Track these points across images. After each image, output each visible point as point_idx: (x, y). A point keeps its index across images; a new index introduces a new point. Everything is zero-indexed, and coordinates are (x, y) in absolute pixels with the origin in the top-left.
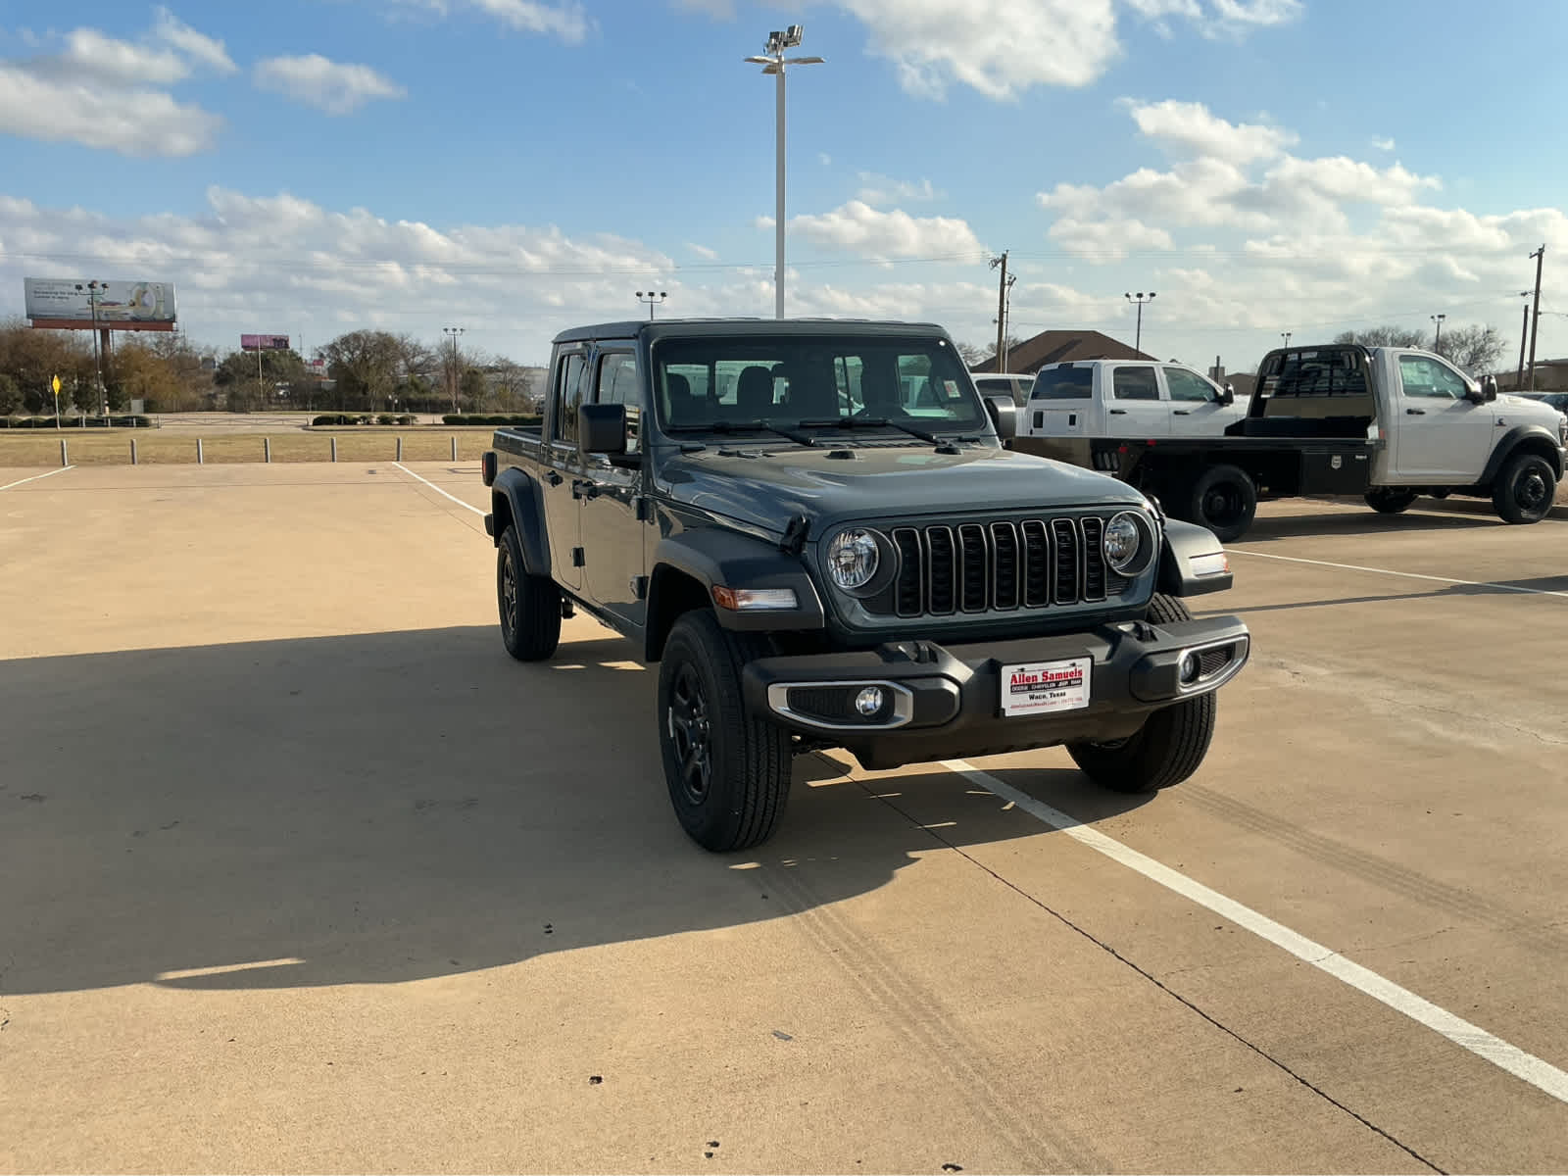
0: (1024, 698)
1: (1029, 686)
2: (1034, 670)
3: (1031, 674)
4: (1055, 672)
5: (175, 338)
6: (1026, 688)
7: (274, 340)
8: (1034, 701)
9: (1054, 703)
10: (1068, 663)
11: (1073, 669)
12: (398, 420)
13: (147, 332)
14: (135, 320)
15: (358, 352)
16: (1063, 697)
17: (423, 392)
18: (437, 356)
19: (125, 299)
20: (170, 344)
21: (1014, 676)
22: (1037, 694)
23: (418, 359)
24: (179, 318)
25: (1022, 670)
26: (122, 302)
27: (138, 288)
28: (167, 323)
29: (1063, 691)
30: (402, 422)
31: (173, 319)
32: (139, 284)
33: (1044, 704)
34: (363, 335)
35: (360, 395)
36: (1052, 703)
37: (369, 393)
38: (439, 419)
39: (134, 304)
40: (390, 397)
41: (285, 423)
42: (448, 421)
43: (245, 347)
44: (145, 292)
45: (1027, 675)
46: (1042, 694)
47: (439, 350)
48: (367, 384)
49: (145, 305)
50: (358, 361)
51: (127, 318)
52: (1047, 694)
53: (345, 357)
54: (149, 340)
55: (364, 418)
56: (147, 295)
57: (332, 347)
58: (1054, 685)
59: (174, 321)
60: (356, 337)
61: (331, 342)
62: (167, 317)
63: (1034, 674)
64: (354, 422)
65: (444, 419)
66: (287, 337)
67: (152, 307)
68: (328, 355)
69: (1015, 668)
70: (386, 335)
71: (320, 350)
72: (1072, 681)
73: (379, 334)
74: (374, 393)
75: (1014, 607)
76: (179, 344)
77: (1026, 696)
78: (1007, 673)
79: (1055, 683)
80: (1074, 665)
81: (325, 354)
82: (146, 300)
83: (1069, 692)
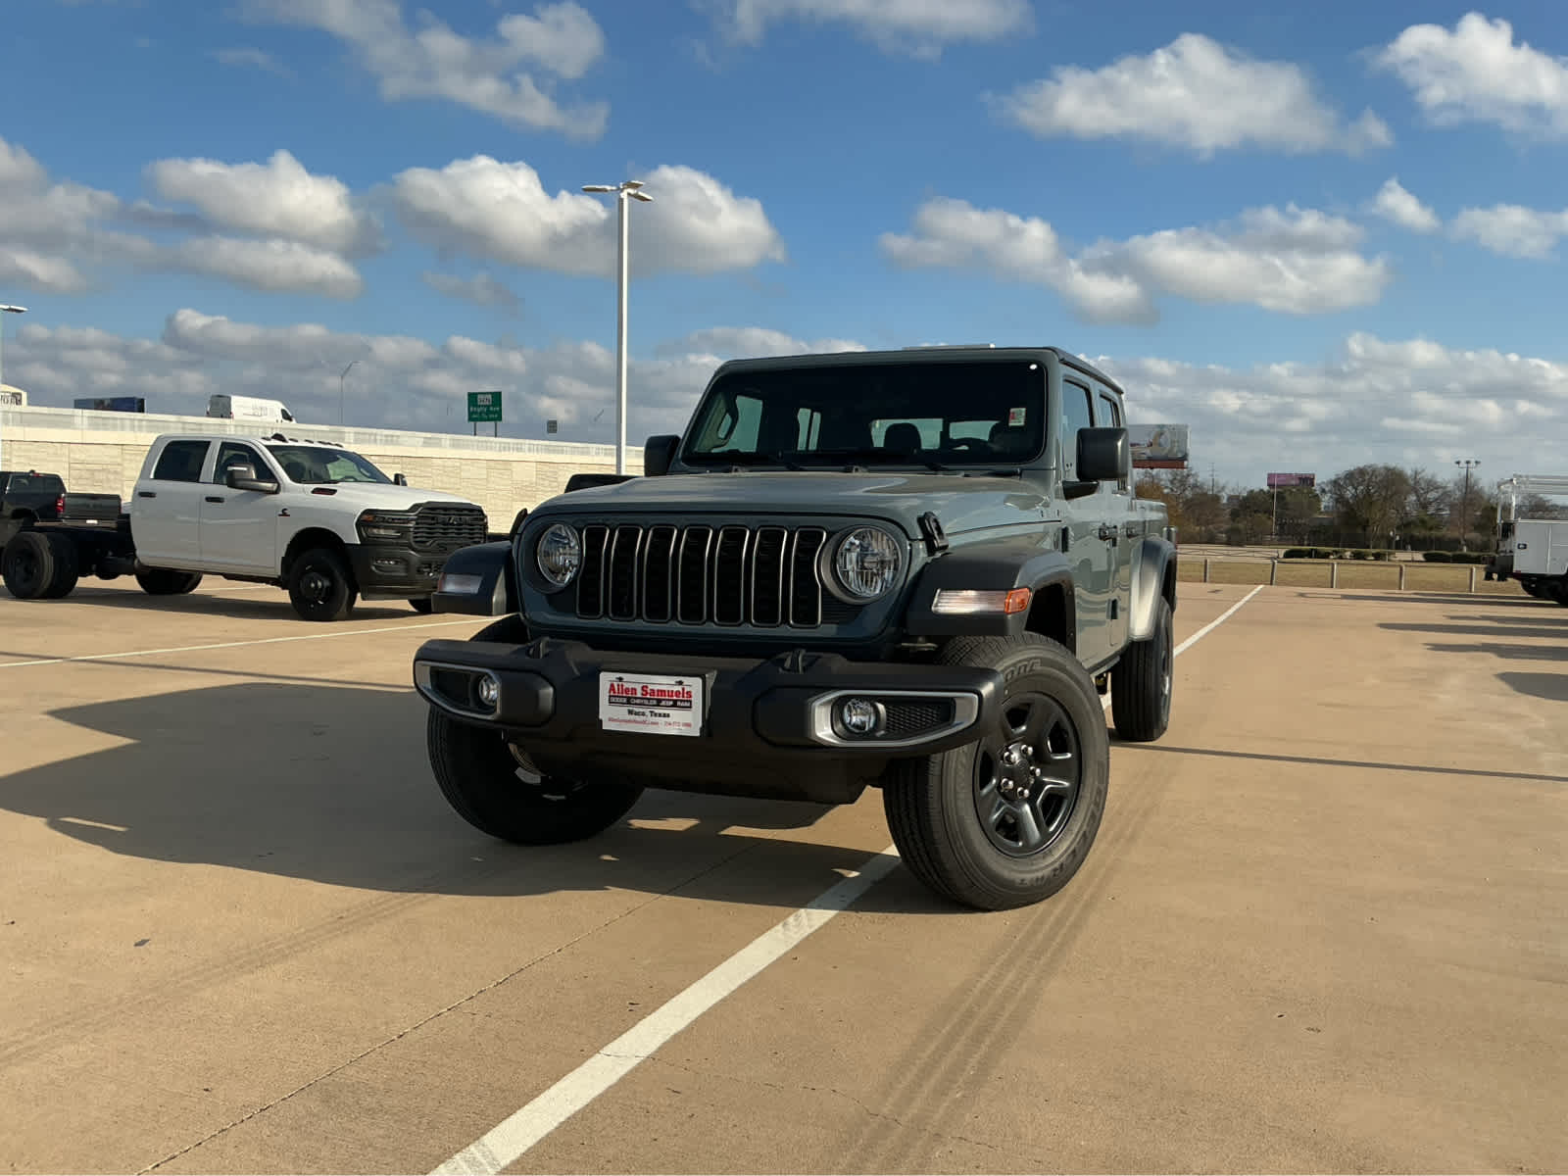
0: (622, 712)
1: (626, 698)
2: (633, 681)
3: (630, 686)
4: (656, 688)
5: (1188, 475)
6: (625, 701)
7: (1300, 479)
8: (633, 717)
9: (656, 723)
10: (673, 680)
11: (679, 688)
12: (1373, 555)
13: (1162, 470)
14: (1150, 459)
15: (1362, 487)
16: (666, 719)
17: (1431, 529)
18: (1454, 491)
19: (1145, 440)
20: (1183, 482)
21: (612, 685)
22: (636, 710)
23: (1432, 495)
24: (1190, 457)
25: (620, 679)
26: (1142, 443)
27: (1157, 430)
28: (1177, 461)
29: (666, 712)
30: (1378, 557)
31: (1185, 458)
32: (1159, 426)
33: (644, 722)
34: (1369, 470)
35: (1360, 531)
36: (653, 723)
37: (1369, 529)
38: (1419, 556)
39: (1151, 445)
40: (1391, 533)
41: (1256, 554)
42: (1429, 558)
43: (1271, 485)
44: (1162, 434)
45: (626, 685)
46: (641, 710)
47: (1456, 484)
48: (1368, 521)
49: (1160, 445)
50: (1361, 496)
51: (1144, 457)
52: (647, 711)
53: (1349, 493)
54: (1164, 476)
55: (1336, 552)
56: (1163, 437)
57: (1335, 483)
58: (655, 702)
59: (1186, 460)
60: (1362, 472)
61: (1333, 478)
62: (1180, 456)
63: (633, 686)
64: (1326, 556)
65: (1425, 556)
66: (1314, 475)
67: (1166, 448)
68: (1330, 491)
69: (614, 676)
70: (1394, 469)
71: (1323, 486)
72: (680, 702)
73: (1387, 469)
74: (1375, 529)
75: (700, 622)
76: (1191, 480)
77: (625, 709)
78: (606, 679)
79: (657, 700)
80: (680, 683)
81: (1327, 489)
82: (1162, 440)
83: (676, 715)
